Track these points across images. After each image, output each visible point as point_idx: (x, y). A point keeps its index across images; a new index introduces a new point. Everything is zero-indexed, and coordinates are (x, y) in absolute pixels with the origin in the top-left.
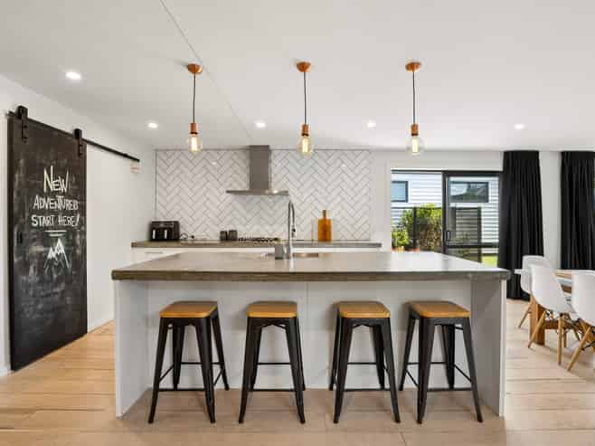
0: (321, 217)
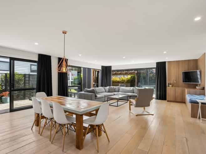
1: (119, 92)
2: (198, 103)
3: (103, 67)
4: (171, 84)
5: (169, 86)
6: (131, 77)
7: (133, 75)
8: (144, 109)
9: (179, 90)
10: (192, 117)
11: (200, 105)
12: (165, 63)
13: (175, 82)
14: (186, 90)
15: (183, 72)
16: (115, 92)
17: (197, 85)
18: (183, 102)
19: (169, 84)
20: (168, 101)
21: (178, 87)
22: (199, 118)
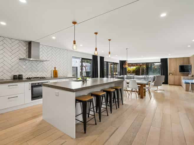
0: (54, 69)
1: (134, 79)
2: (189, 83)
3: (120, 61)
4: (171, 74)
5: (170, 75)
6: (136, 68)
7: (138, 67)
8: (157, 87)
9: (177, 77)
10: (186, 91)
11: (190, 84)
12: (166, 59)
13: (174, 72)
14: (182, 77)
15: (179, 66)
16: (131, 79)
17: (189, 74)
18: (180, 85)
19: (170, 73)
20: (169, 85)
21: (176, 75)
22: (190, 91)
